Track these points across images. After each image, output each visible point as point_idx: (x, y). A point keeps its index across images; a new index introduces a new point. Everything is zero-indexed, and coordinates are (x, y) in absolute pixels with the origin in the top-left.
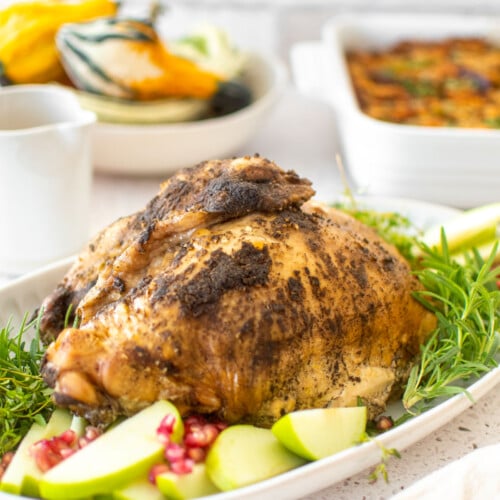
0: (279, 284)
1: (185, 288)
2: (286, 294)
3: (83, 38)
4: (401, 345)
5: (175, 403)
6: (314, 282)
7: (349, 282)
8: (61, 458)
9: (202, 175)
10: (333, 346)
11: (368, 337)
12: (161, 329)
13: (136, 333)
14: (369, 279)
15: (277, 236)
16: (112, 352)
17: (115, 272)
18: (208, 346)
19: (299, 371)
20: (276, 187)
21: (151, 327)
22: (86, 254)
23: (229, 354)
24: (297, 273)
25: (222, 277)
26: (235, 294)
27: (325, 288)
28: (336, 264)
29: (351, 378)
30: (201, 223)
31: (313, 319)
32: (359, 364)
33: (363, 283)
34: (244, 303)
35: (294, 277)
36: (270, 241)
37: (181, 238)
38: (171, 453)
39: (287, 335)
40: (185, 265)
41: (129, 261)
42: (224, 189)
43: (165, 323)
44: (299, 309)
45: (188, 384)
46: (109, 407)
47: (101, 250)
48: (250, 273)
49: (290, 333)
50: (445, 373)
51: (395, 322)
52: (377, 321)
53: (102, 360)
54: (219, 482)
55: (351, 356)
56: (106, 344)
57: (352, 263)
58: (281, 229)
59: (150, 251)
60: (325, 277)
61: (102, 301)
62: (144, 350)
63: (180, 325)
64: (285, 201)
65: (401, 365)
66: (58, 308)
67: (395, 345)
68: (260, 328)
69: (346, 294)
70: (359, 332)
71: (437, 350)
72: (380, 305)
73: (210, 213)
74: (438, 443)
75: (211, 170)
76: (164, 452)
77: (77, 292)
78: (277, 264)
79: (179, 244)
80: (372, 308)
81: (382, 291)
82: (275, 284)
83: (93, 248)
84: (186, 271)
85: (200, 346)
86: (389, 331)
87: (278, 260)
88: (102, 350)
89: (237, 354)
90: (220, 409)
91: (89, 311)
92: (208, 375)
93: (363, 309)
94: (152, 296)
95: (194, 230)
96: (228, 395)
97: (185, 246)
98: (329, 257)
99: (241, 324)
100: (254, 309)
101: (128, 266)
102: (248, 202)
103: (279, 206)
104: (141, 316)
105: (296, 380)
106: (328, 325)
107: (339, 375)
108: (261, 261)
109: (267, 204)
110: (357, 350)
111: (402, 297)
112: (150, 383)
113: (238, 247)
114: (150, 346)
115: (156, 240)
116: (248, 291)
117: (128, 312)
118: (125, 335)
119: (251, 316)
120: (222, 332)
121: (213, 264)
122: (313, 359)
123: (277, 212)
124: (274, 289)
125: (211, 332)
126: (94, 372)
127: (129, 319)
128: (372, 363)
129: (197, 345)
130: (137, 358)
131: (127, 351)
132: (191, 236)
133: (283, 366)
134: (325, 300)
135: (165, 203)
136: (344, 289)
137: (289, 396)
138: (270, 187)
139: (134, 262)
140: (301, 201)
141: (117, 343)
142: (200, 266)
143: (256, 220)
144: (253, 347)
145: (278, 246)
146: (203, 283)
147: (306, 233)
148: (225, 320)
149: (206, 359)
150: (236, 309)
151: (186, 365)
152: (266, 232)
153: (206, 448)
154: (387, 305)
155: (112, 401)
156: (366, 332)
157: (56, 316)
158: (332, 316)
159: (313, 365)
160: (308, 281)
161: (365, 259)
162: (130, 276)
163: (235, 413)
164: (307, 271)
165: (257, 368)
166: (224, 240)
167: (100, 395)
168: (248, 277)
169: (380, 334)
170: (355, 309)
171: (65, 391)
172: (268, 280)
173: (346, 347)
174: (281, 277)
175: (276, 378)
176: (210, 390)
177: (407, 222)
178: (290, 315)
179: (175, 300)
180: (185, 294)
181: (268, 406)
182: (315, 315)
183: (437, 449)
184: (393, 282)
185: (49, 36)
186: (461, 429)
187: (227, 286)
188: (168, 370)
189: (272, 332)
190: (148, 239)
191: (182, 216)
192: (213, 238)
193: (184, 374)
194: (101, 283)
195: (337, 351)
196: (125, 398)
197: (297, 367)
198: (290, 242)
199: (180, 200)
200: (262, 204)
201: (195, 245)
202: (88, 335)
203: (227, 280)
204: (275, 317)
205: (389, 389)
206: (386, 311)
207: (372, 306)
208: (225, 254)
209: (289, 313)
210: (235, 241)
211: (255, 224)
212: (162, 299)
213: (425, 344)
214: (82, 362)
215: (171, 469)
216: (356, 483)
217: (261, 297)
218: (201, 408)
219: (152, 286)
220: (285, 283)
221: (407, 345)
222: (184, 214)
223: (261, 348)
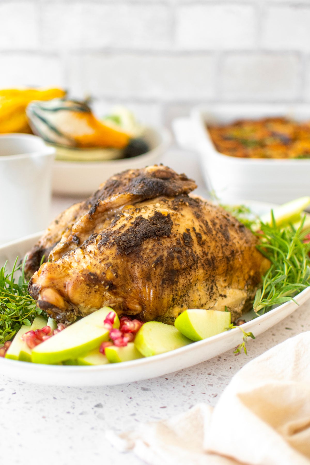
0: (178, 236)
1: (120, 237)
2: (182, 242)
3: (45, 110)
4: (250, 277)
5: (113, 308)
6: (199, 236)
7: (219, 237)
8: (42, 340)
9: (127, 176)
10: (210, 275)
11: (231, 271)
12: (105, 262)
13: (89, 264)
14: (230, 236)
15: (175, 209)
16: (74, 276)
17: (73, 233)
18: (134, 272)
19: (190, 290)
20: (174, 182)
21: (99, 261)
22: (53, 227)
23: (147, 277)
24: (188, 230)
25: (143, 231)
26: (150, 242)
27: (205, 240)
28: (211, 226)
29: (221, 295)
30: (129, 201)
31: (198, 258)
32: (225, 287)
33: (227, 239)
34: (157, 247)
35: (187, 233)
36: (171, 212)
37: (115, 211)
38: (113, 335)
39: (183, 266)
40: (119, 225)
41: (83, 225)
42: (142, 182)
43: (108, 258)
44: (190, 251)
45: (121, 296)
46: (72, 310)
47: (62, 223)
48: (160, 229)
49: (184, 265)
50: (278, 291)
51: (246, 262)
52: (236, 262)
53: (68, 281)
54: (143, 352)
55: (221, 282)
56: (70, 272)
57: (221, 226)
58: (178, 205)
59: (96, 219)
60: (205, 233)
61: (66, 249)
62: (95, 275)
63: (117, 259)
64: (180, 190)
65: (250, 289)
66: (35, 258)
67: (247, 277)
68: (167, 261)
69: (217, 244)
70: (225, 268)
71: (272, 278)
72: (237, 252)
73: (134, 195)
74: (274, 337)
75: (133, 174)
76: (110, 334)
77: (47, 249)
78: (176, 225)
79: (114, 216)
80: (233, 253)
81: (238, 243)
82: (175, 236)
83: (57, 222)
84: (120, 228)
85: (129, 272)
86: (243, 267)
87: (177, 222)
88: (68, 275)
89: (152, 278)
90: (141, 312)
91: (57, 256)
92: (134, 291)
93: (228, 253)
94: (99, 243)
95: (124, 206)
96: (146, 303)
97: (118, 215)
98: (207, 222)
99: (155, 259)
100: (163, 250)
101: (82, 228)
102: (157, 190)
103: (176, 192)
104: (92, 255)
105: (188, 296)
106: (207, 262)
107: (213, 293)
108: (167, 223)
109: (169, 191)
110: (224, 279)
111: (250, 248)
112: (98, 296)
113: (152, 215)
114: (98, 272)
115: (99, 212)
116: (158, 240)
117: (83, 253)
118: (82, 266)
119: (161, 254)
120: (143, 264)
121: (137, 224)
122: (198, 283)
123: (175, 196)
124: (175, 239)
125: (136, 263)
126: (62, 289)
127: (84, 257)
128: (233, 287)
129: (127, 272)
130: (90, 280)
131: (83, 275)
132: (122, 209)
133: (180, 286)
134: (205, 247)
135: (104, 193)
136: (216, 241)
137: (184, 304)
138: (170, 182)
139: (86, 226)
140: (189, 191)
141: (77, 271)
142: (129, 225)
143: (162, 200)
144: (162, 273)
145: (177, 214)
146: (130, 235)
147: (193, 208)
148: (145, 256)
149: (133, 281)
150: (152, 250)
151: (120, 284)
152: (169, 207)
153: (134, 333)
154: (242, 252)
155: (74, 307)
156: (229, 267)
157: (34, 262)
158: (209, 257)
159: (198, 286)
160: (195, 235)
161: (228, 224)
162: (83, 235)
163: (151, 314)
164: (194, 229)
165: (165, 286)
166: (143, 211)
167: (67, 303)
168: (159, 231)
169: (238, 269)
170: (223, 253)
171: (45, 299)
172: (171, 233)
173: (217, 276)
174: (178, 232)
175: (176, 292)
176: (135, 300)
177: (249, 211)
178: (185, 254)
179: (114, 244)
180: (120, 241)
181: (171, 311)
182: (199, 255)
183: (273, 340)
184: (245, 238)
185: (22, 109)
186: (287, 329)
187: (146, 236)
188: (109, 288)
189: (174, 264)
190: (95, 212)
191: (117, 197)
192: (136, 210)
193: (119, 290)
194: (64, 240)
195: (212, 278)
196: (82, 305)
197: (188, 287)
198: (183, 212)
199: (114, 191)
200: (166, 191)
201: (125, 214)
202: (59, 266)
203: (146, 233)
204: (176, 255)
205: (244, 303)
206: (241, 255)
207: (233, 252)
208: (144, 219)
209: (184, 253)
210: (150, 211)
211: (162, 202)
212: (105, 244)
213: (265, 276)
214: (55, 282)
215: (114, 344)
216: (225, 360)
217: (167, 243)
218: (129, 311)
219: (98, 238)
220: (181, 236)
221: (254, 277)
222: (118, 196)
223: (167, 274)
